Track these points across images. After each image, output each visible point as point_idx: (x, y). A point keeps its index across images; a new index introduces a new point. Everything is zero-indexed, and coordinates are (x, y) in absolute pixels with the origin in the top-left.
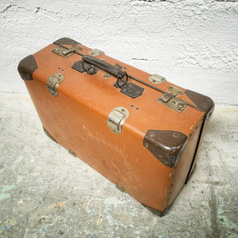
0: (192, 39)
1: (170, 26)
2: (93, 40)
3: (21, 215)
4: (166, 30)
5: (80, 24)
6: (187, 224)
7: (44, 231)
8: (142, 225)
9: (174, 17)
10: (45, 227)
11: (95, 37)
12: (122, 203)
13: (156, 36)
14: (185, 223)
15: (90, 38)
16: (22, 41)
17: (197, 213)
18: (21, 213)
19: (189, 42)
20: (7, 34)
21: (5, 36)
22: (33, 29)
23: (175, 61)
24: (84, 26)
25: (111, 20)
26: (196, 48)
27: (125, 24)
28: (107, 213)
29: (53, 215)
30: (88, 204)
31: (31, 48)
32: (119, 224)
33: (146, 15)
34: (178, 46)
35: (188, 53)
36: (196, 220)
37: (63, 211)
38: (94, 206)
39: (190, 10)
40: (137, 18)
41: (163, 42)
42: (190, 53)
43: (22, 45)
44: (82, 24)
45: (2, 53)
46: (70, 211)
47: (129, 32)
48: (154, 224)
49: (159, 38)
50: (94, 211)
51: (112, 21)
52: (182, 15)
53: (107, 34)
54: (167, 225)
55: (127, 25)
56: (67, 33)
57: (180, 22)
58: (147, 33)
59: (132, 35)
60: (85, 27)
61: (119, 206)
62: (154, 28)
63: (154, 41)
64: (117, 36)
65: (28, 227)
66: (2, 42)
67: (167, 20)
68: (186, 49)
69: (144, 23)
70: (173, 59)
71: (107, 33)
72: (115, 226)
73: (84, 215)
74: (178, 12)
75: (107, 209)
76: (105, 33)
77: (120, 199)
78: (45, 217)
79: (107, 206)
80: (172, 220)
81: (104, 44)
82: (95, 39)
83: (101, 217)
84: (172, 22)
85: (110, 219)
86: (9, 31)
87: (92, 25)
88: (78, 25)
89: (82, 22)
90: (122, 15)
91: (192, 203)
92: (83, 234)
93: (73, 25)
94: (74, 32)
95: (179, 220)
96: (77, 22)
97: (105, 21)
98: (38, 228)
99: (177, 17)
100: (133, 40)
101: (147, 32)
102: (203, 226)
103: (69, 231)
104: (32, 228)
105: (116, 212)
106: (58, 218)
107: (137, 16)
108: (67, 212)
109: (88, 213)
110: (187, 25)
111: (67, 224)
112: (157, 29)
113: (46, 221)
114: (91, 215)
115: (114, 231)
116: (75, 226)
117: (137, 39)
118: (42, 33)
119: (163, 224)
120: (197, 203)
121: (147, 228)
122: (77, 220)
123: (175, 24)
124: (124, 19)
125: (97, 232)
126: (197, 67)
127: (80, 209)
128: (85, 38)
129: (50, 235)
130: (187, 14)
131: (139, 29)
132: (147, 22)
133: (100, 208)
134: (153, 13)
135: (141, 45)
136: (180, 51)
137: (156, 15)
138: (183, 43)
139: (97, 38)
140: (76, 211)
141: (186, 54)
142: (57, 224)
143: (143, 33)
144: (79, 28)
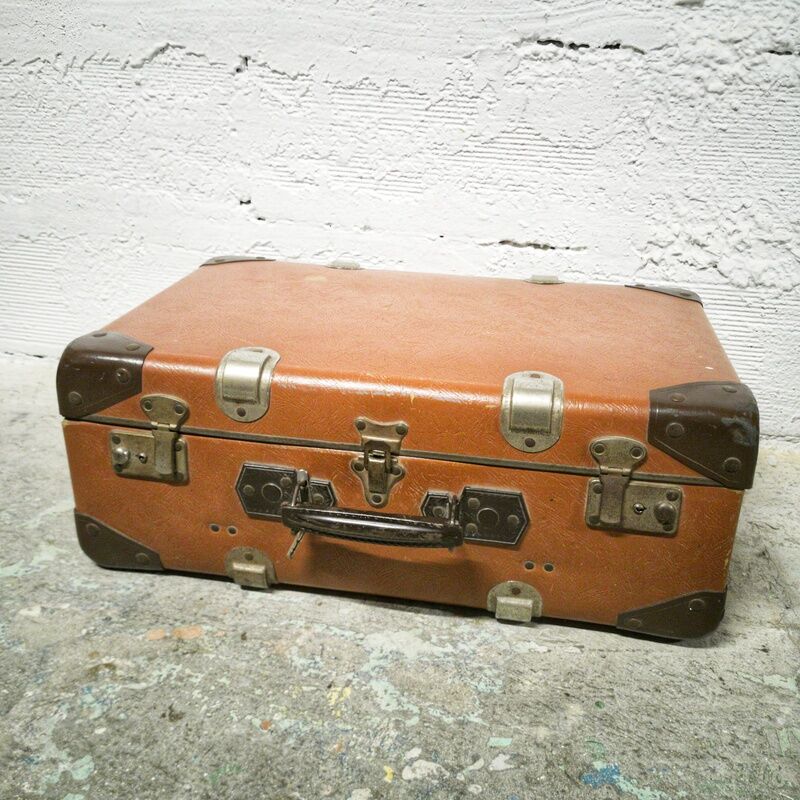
0: (698, 176)
1: (630, 129)
2: (389, 168)
3: (21, 649)
4: (614, 142)
5: (359, 114)
6: (713, 736)
7: (103, 703)
8: (520, 723)
9: (641, 98)
10: (110, 691)
11: (397, 158)
12: (438, 650)
13: (584, 162)
14: (703, 733)
15: (380, 162)
16: (170, 164)
17: (752, 708)
18: (21, 643)
19: (688, 185)
20: (129, 139)
21: (123, 147)
22: (213, 127)
23: (639, 254)
24: (367, 120)
25: (450, 103)
26: (707, 206)
27: (493, 117)
28: (373, 674)
29: (150, 659)
30: (299, 641)
31: (192, 190)
32: (421, 709)
33: (558, 88)
34: (652, 197)
35: (682, 225)
36: (750, 727)
37: (193, 652)
38: (323, 649)
39: (690, 77)
40: (529, 96)
41: (605, 181)
42: (690, 224)
43: (168, 178)
44: (363, 114)
45: (98, 205)
46: (222, 654)
47: (503, 146)
48: (570, 723)
49: (592, 167)
50: (321, 664)
51: (455, 106)
52: (667, 93)
53: (434, 151)
54: (629, 731)
55: (497, 121)
56: (314, 142)
57: (659, 117)
58: (557, 150)
59: (508, 157)
60: (370, 126)
61: (426, 659)
62: (581, 135)
63: (574, 176)
64: (463, 158)
65: (39, 685)
66: (108, 166)
67: (620, 109)
68: (675, 210)
69: (550, 117)
70: (633, 248)
71: (435, 146)
72: (406, 714)
73: (279, 672)
74: (655, 82)
75: (373, 663)
76: (429, 145)
77: (429, 640)
78: (118, 662)
79: (376, 654)
80: (646, 718)
81: (417, 185)
82: (394, 164)
83: (348, 683)
84: (635, 116)
85: (386, 691)
86: (140, 131)
87: (394, 119)
88: (352, 116)
89: (364, 108)
90: (489, 89)
91: (727, 677)
92: (265, 725)
93: (335, 117)
94: (334, 139)
95: (678, 721)
96: (350, 108)
97: (432, 108)
98: (80, 692)
99: (650, 97)
100: (512, 172)
101: (557, 147)
102: (784, 749)
103: (207, 711)
104: (55, 689)
105: (410, 675)
106: (168, 669)
107: (530, 90)
108: (211, 656)
109: (295, 667)
110: (681, 127)
111: (205, 691)
112: (588, 136)
113: (119, 672)
114: (305, 674)
115: (397, 727)
116: (237, 699)
117: (525, 171)
118: (238, 141)
119: (611, 725)
120: (749, 679)
121: (542, 733)
122: (247, 684)
123: (643, 120)
124: (490, 100)
125: (326, 724)
126: (711, 278)
127: (263, 653)
128: (364, 160)
129: (122, 716)
130: (682, 91)
131: (532, 137)
132: (560, 113)
133: (346, 657)
134: (579, 82)
135: (533, 191)
136: (658, 216)
137: (589, 89)
138: (667, 190)
139: (401, 163)
140: (247, 657)
141: (677, 228)
142: (160, 686)
143: (546, 148)
144: (350, 129)
